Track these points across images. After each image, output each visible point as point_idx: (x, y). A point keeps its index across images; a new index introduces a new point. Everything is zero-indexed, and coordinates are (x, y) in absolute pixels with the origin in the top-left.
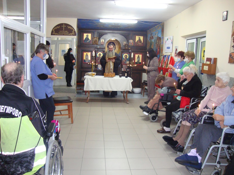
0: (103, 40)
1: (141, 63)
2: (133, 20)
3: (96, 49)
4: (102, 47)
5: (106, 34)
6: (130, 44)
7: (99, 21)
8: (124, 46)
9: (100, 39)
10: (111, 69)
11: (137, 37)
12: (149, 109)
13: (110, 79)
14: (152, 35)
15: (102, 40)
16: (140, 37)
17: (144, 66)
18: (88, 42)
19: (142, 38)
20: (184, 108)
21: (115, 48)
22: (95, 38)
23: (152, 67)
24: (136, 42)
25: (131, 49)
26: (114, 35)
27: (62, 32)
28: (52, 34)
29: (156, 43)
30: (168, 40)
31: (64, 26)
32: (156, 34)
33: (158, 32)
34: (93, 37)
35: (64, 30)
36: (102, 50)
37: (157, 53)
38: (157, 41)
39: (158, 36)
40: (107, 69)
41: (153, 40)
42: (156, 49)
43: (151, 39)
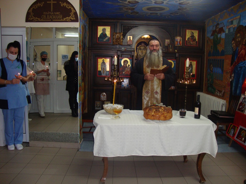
0: (131, 37)
1: (195, 75)
3: (119, 53)
4: (128, 48)
5: (136, 26)
6: (176, 43)
8: (166, 47)
9: (125, 36)
11: (187, 31)
14: (220, 26)
15: (130, 38)
16: (193, 31)
18: (105, 40)
22: (116, 33)
24: (187, 40)
25: (177, 52)
26: (150, 28)
27: (49, 15)
28: (28, 20)
31: (52, 2)
32: (234, 21)
33: (241, 16)
34: (114, 32)
35: (52, 11)
36: (130, 54)
37: (235, 58)
38: (237, 35)
39: (241, 25)
40: (147, 92)
41: (221, 35)
42: (234, 50)
43: (216, 34)
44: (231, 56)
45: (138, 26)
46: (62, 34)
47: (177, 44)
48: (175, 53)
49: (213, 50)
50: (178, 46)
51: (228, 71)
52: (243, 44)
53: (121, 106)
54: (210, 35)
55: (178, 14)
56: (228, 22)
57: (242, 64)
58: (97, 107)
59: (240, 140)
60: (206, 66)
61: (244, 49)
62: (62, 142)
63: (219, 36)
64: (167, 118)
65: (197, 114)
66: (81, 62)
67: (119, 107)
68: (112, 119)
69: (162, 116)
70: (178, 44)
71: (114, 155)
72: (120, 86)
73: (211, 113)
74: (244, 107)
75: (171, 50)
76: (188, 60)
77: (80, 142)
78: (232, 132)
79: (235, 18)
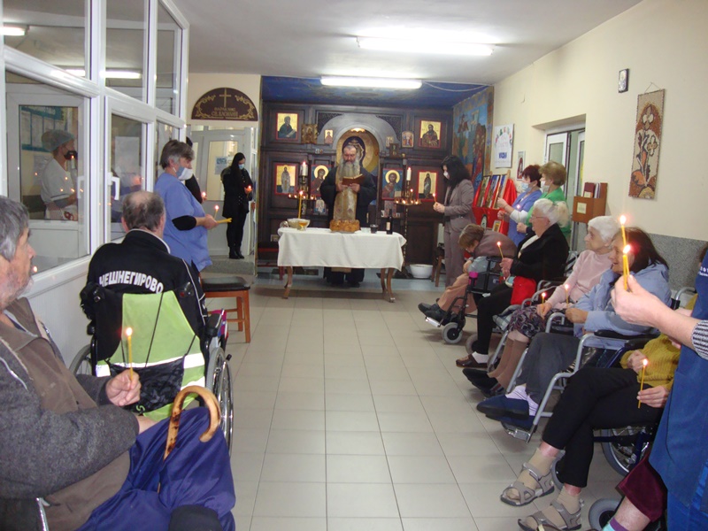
0: (331, 132)
2: (410, 79)
3: (311, 158)
4: (327, 150)
5: (338, 114)
6: (403, 142)
7: (319, 81)
8: (387, 148)
9: (321, 129)
10: (350, 210)
11: (423, 122)
12: (441, 311)
13: (346, 236)
14: (465, 120)
15: (329, 133)
16: (433, 123)
17: (436, 203)
18: (288, 136)
19: (437, 126)
20: (520, 304)
21: (364, 152)
22: (307, 125)
23: (457, 207)
25: (406, 158)
26: (361, 117)
27: (222, 111)
28: (194, 117)
29: (474, 142)
30: (501, 133)
31: (225, 96)
32: (475, 116)
33: (479, 110)
35: (225, 105)
36: (328, 159)
38: (477, 136)
40: (339, 210)
41: (466, 133)
43: (462, 130)
45: (342, 113)
47: (406, 143)
48: (402, 159)
53: (308, 222)
65: (389, 229)
67: (305, 222)
68: (297, 231)
70: (408, 144)
71: (298, 264)
75: (395, 153)
76: (409, 170)
77: (256, 274)
79: (476, 112)
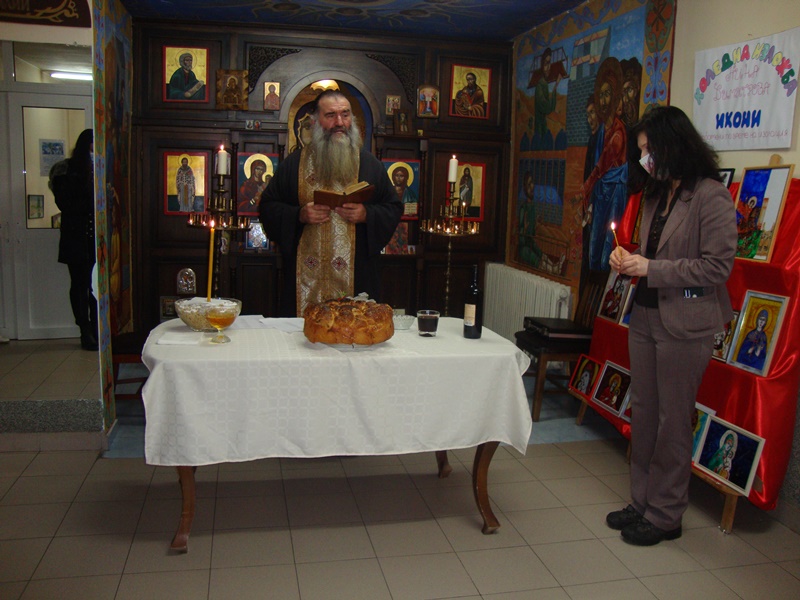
0: (277, 85)
1: (478, 208)
3: (237, 138)
4: (267, 122)
5: (290, 50)
6: (420, 107)
8: (389, 118)
9: (256, 81)
10: (341, 261)
11: (456, 69)
14: (554, 58)
15: (272, 88)
16: (475, 71)
17: (619, 249)
18: (188, 94)
22: (228, 72)
24: (454, 97)
25: (424, 138)
26: (338, 57)
29: (592, 99)
32: (592, 44)
33: (610, 29)
34: (221, 67)
36: (272, 139)
37: (597, 155)
38: (600, 86)
39: (611, 55)
40: (310, 263)
41: (557, 84)
42: (593, 133)
43: (543, 80)
44: (586, 149)
45: (298, 49)
46: (42, 71)
47: (425, 109)
48: (418, 139)
49: (533, 131)
50: (428, 118)
51: (577, 197)
52: (616, 116)
53: (235, 304)
54: (527, 84)
55: (427, 16)
56: (575, 46)
57: (614, 173)
58: (164, 315)
59: (607, 402)
60: (514, 181)
61: (620, 129)
62: (44, 430)
63: (551, 87)
64: (377, 337)
65: (472, 323)
66: (104, 162)
67: (228, 306)
68: (204, 345)
69: (360, 329)
70: (428, 110)
71: (212, 459)
72: (240, 244)
73: (525, 326)
74: (618, 305)
75: (403, 128)
76: (454, 161)
77: (108, 427)
78: (586, 380)
79: (595, 36)
